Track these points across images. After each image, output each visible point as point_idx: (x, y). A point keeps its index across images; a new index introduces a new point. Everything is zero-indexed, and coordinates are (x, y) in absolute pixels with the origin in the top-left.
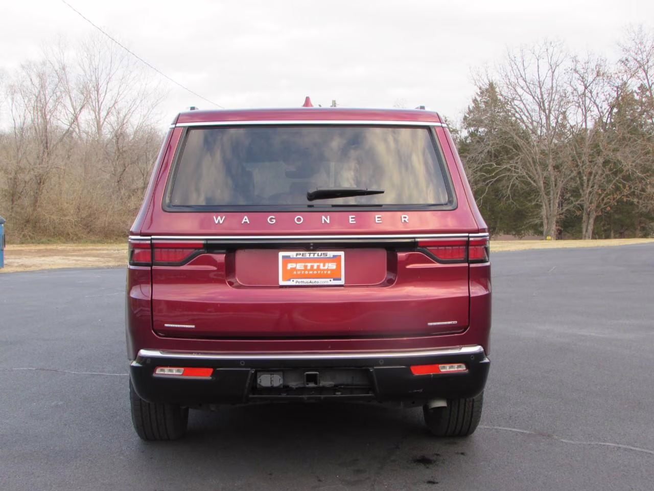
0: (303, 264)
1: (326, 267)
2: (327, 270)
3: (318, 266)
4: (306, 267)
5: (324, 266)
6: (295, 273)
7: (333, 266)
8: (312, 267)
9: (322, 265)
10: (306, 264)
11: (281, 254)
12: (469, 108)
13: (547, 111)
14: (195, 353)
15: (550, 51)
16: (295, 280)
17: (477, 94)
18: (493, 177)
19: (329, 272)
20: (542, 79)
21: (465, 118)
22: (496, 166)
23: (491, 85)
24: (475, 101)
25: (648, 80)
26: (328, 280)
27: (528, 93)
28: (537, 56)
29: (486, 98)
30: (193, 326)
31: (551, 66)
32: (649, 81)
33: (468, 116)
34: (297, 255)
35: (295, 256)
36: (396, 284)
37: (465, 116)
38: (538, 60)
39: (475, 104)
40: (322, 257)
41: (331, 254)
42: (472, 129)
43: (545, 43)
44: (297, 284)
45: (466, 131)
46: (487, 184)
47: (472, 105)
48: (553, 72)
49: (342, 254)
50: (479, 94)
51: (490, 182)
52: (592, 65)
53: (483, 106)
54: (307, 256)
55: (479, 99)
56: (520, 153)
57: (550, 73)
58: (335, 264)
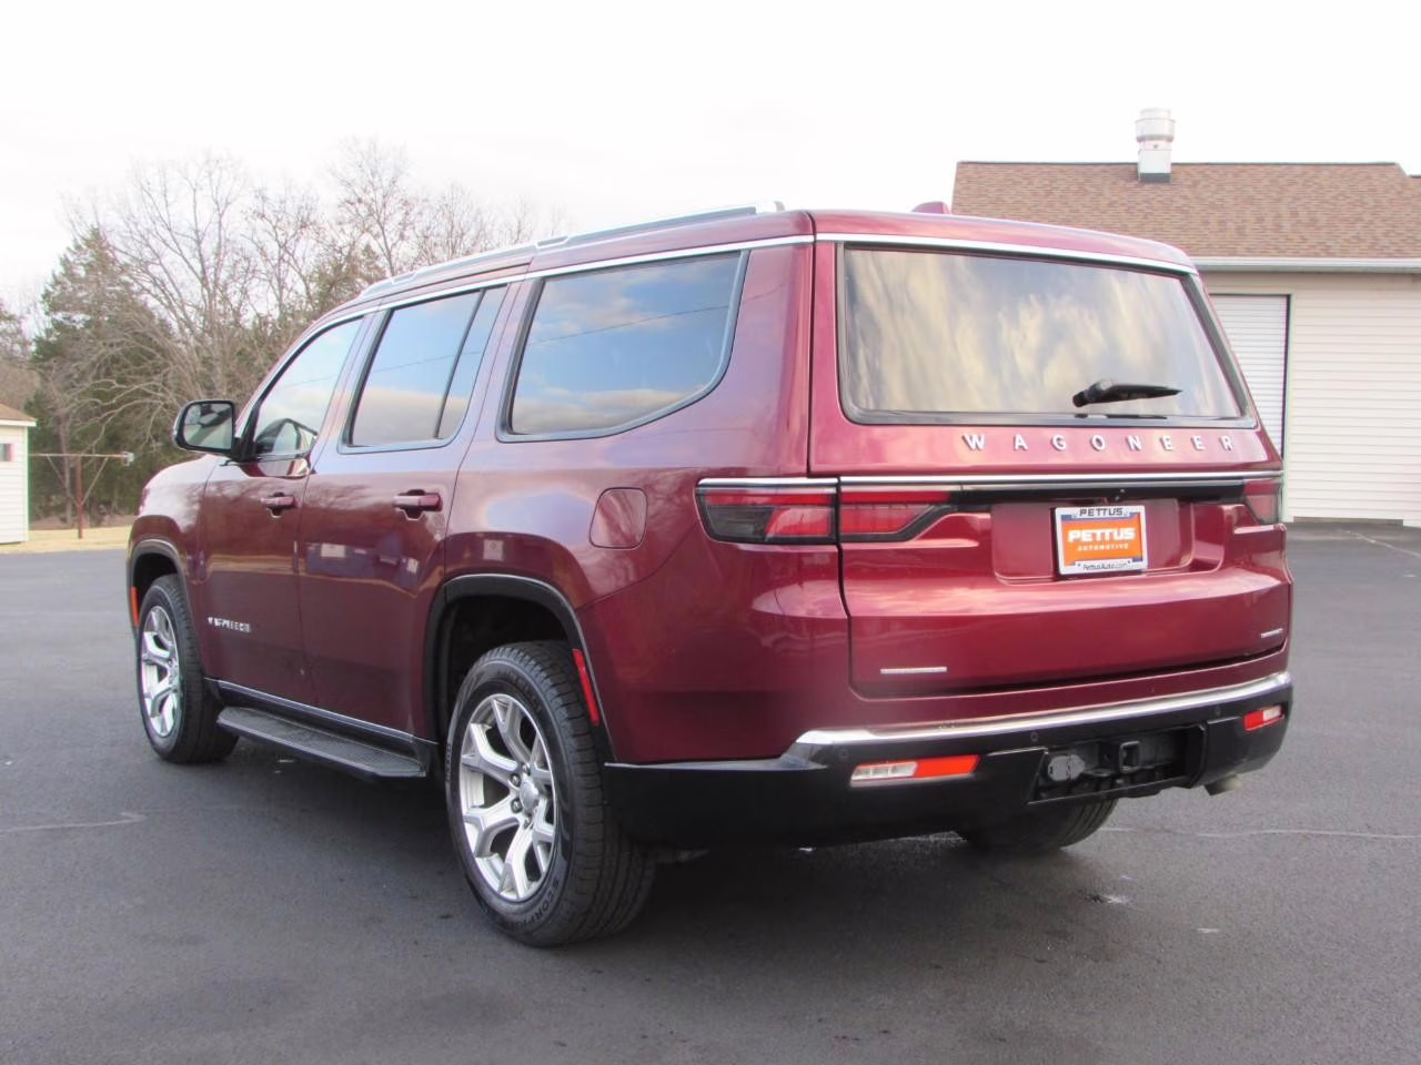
0: (1091, 531)
1: (1121, 537)
2: (1123, 541)
3: (1111, 534)
4: (1094, 535)
5: (1119, 534)
6: (1080, 549)
7: (1128, 533)
8: (1103, 535)
9: (1115, 531)
10: (1095, 531)
11: (1060, 512)
12: (54, 276)
13: (211, 286)
14: (943, 726)
15: (215, 177)
16: (1083, 563)
17: (69, 249)
18: (113, 407)
19: (1126, 546)
20: (201, 226)
21: (46, 296)
22: (117, 385)
23: (96, 233)
24: (65, 262)
25: (385, 239)
26: (1125, 561)
27: (175, 251)
28: (193, 182)
29: (88, 257)
30: (943, 669)
31: (217, 203)
32: (388, 240)
33: (51, 289)
34: (1082, 512)
35: (1078, 516)
36: (1221, 569)
37: (46, 290)
38: (195, 191)
39: (66, 269)
40: (1115, 516)
41: (1127, 510)
42: (59, 316)
43: (208, 162)
44: (1086, 571)
45: (48, 319)
46: (103, 421)
47: (60, 270)
48: (221, 216)
49: (1140, 509)
50: (73, 249)
51: (110, 415)
52: (291, 208)
53: (81, 272)
54: (1096, 515)
55: (71, 259)
56: (170, 363)
57: (216, 216)
58: (1132, 529)
